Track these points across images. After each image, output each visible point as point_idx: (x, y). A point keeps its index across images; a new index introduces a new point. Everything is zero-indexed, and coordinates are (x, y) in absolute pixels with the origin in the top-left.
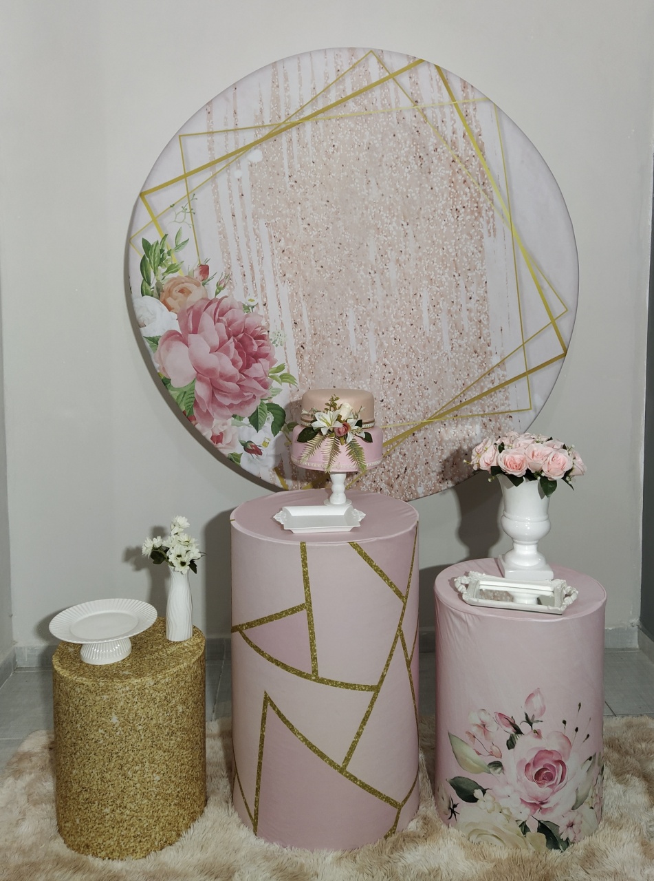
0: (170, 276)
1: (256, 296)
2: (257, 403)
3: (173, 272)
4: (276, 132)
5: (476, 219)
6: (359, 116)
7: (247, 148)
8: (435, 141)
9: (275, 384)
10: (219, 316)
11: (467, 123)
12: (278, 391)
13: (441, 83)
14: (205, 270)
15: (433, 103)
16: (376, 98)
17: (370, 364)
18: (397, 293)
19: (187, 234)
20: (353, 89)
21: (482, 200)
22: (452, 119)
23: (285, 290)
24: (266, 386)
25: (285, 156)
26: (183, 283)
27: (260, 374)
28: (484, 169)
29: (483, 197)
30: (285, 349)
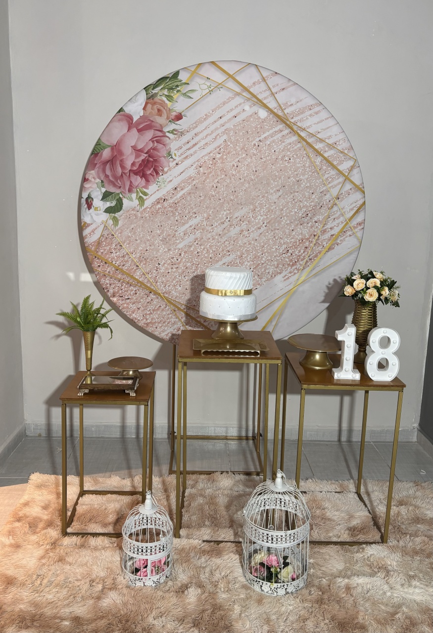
0: (164, 99)
1: (180, 156)
2: (118, 191)
3: (168, 99)
4: (282, 120)
5: (289, 265)
6: (314, 167)
7: (265, 106)
8: (321, 219)
9: (134, 196)
10: (156, 140)
11: (341, 234)
12: (131, 200)
13: (356, 209)
14: (179, 117)
15: (342, 209)
16: (330, 173)
17: (176, 246)
18: (224, 240)
19: (196, 96)
20: (329, 156)
21: (301, 263)
22: (338, 224)
23: (192, 172)
24: (130, 191)
25: (271, 132)
26: (164, 109)
27: (135, 183)
28: (320, 256)
29: (303, 263)
30: (158, 190)
